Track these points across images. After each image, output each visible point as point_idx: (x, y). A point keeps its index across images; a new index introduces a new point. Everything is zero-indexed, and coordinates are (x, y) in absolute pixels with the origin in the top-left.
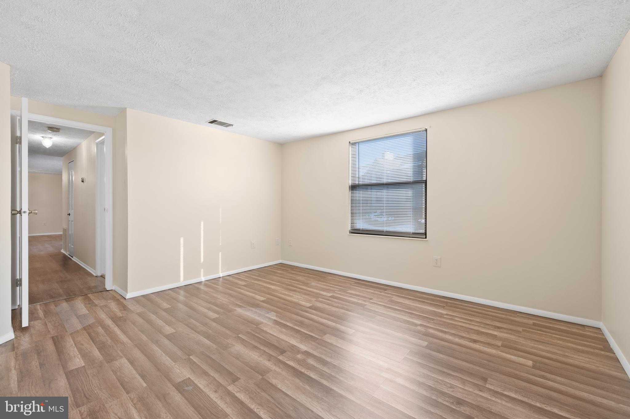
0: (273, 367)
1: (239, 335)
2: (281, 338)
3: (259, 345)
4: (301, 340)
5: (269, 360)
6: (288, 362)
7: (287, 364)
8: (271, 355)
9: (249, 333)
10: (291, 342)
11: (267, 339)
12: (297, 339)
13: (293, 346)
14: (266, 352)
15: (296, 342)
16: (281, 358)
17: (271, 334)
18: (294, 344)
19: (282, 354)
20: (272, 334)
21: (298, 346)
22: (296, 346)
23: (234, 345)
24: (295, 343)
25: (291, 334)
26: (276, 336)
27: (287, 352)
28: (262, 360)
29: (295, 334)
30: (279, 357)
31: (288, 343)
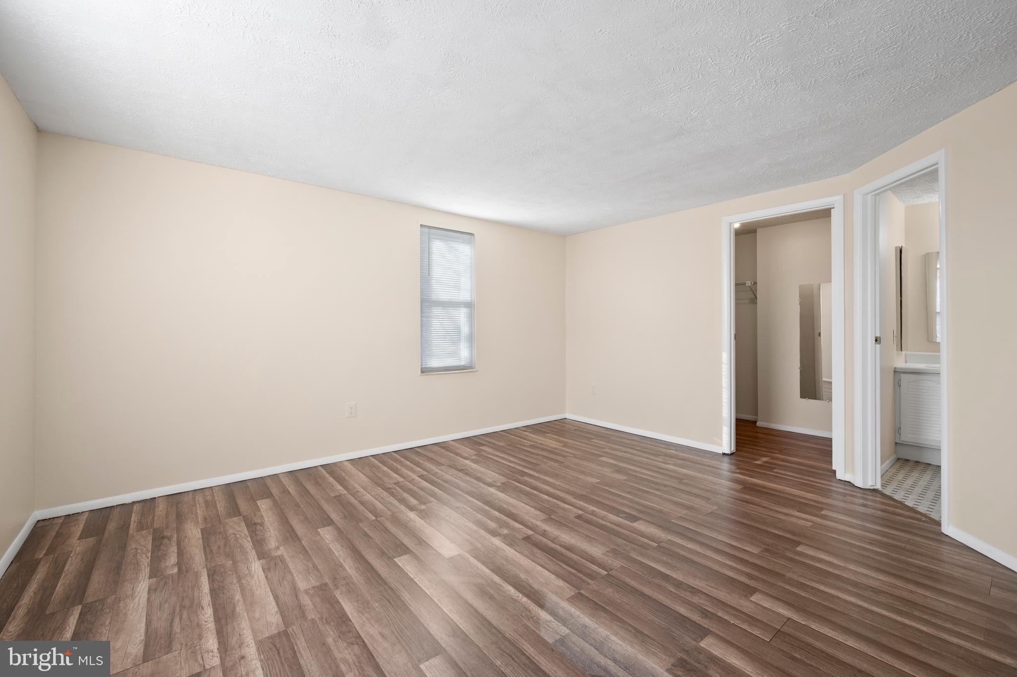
0: (539, 523)
1: (606, 573)
2: (529, 561)
3: (564, 551)
4: (496, 554)
5: (545, 531)
6: (521, 526)
7: (522, 525)
8: (543, 537)
9: (589, 575)
10: (513, 551)
11: (553, 561)
12: (501, 555)
13: (510, 545)
14: (551, 541)
15: (504, 551)
16: (530, 532)
17: (547, 570)
18: (508, 547)
19: (527, 537)
20: (545, 570)
21: (503, 544)
22: (507, 545)
23: (603, 554)
24: (507, 549)
25: (510, 566)
26: (536, 565)
27: (521, 538)
28: (555, 532)
29: (503, 564)
30: (533, 533)
31: (518, 550)
